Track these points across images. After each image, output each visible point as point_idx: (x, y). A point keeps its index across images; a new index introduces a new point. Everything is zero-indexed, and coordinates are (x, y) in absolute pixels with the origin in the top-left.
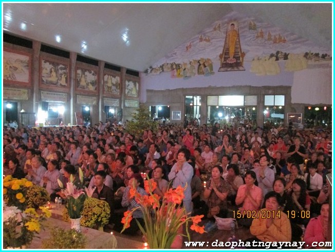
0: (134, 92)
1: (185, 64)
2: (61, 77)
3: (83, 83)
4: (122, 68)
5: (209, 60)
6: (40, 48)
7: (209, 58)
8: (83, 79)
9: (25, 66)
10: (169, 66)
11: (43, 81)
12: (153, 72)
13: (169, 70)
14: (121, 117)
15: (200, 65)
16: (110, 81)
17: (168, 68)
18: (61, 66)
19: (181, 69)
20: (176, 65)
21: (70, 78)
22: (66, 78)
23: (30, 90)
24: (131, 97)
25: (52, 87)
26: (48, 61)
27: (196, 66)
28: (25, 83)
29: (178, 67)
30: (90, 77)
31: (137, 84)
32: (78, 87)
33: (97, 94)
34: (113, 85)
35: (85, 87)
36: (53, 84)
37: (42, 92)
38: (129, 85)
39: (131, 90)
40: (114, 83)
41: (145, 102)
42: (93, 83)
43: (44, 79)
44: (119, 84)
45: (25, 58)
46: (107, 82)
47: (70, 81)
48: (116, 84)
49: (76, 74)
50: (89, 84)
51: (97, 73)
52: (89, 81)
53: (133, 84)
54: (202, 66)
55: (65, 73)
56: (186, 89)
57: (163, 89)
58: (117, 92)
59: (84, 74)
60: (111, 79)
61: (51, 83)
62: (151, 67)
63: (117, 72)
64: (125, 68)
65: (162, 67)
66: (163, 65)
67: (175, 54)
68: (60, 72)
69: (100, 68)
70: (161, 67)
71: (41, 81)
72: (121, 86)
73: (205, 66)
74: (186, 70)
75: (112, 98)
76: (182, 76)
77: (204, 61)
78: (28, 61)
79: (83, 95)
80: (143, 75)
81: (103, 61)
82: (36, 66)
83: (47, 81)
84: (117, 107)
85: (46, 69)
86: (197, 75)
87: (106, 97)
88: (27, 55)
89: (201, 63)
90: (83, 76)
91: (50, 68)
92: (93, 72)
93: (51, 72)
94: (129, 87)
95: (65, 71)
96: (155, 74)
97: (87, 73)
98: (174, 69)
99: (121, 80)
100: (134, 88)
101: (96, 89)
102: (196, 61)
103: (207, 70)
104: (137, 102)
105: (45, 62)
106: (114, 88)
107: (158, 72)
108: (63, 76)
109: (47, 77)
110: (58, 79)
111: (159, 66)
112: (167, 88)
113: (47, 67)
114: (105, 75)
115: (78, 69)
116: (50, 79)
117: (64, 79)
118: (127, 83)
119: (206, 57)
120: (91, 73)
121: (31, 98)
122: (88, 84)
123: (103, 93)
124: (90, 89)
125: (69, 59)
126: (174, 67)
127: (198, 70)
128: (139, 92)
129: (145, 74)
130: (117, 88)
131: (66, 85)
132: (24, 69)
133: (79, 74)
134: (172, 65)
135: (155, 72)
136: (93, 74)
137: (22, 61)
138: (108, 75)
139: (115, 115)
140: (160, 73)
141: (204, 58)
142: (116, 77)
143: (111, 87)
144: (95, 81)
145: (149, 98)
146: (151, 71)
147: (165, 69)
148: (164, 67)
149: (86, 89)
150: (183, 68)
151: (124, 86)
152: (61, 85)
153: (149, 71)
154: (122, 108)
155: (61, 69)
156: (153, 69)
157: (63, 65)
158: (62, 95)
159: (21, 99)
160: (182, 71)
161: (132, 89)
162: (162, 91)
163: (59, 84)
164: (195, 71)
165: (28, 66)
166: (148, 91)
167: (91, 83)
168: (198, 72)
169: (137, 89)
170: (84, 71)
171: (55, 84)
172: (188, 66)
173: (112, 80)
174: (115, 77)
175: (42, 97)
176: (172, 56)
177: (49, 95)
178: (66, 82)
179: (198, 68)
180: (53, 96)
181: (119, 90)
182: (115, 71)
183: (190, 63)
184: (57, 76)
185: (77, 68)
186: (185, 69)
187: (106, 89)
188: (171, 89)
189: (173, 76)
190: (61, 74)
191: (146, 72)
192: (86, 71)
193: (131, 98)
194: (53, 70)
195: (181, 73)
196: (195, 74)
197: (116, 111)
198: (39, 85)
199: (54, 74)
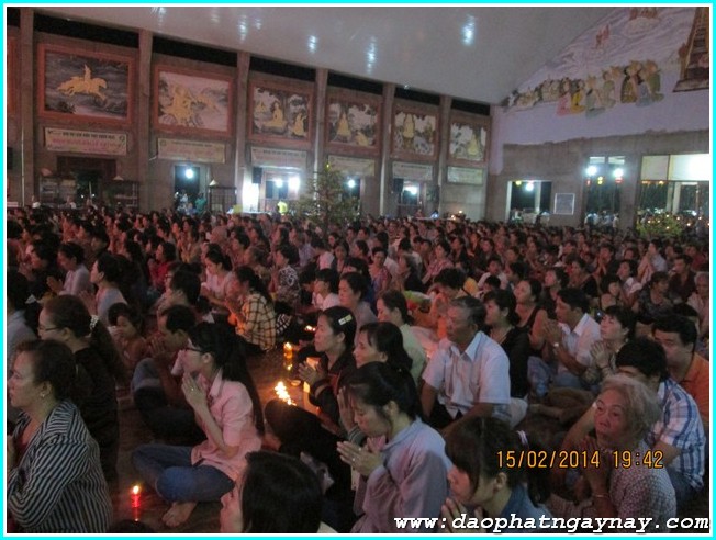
0: (474, 151)
1: (592, 79)
2: (294, 119)
3: (344, 131)
4: (444, 96)
5: (651, 63)
6: (248, 64)
7: (652, 58)
8: (344, 123)
9: (220, 101)
10: (555, 86)
11: (255, 127)
12: (519, 102)
13: (554, 97)
14: (437, 202)
15: (628, 78)
16: (409, 127)
17: (553, 92)
18: (294, 97)
19: (581, 92)
20: (571, 83)
21: (314, 121)
22: (306, 122)
23: (229, 145)
24: (462, 160)
25: (274, 138)
26: (268, 89)
27: (618, 81)
28: (219, 132)
29: (575, 86)
30: (361, 118)
31: (483, 134)
32: (330, 139)
33: (376, 154)
34: (418, 133)
35: (348, 139)
36: (278, 133)
37: (253, 148)
38: (460, 134)
39: (466, 145)
40: (421, 130)
41: (499, 171)
42: (367, 131)
43: (257, 123)
44: (434, 133)
45: (222, 86)
46: (402, 129)
47: (314, 126)
48: (426, 131)
49: (327, 112)
50: (359, 133)
51: (377, 110)
52: (359, 127)
53: (471, 131)
54: (632, 81)
55: (303, 111)
56: (591, 139)
57: (538, 143)
58: (428, 150)
59: (347, 112)
60: (413, 121)
61: (274, 131)
62: (515, 92)
63: (430, 107)
64: (449, 96)
65: (539, 90)
66: (542, 86)
67: (570, 56)
68: (292, 108)
69: (384, 99)
70: (536, 89)
71: (251, 127)
72: (440, 138)
73: (640, 81)
74: (594, 93)
75: (416, 162)
76: (582, 109)
77: (638, 68)
78: (227, 91)
79: (343, 155)
80: (498, 112)
81: (391, 84)
82: (242, 98)
83: (263, 126)
84: (426, 182)
85: (263, 105)
86: (618, 104)
87: (399, 160)
88: (226, 80)
89: (631, 72)
90: (344, 116)
91: (271, 102)
92: (367, 107)
93: (273, 109)
94: (461, 140)
95: (303, 107)
96: (523, 107)
97: (353, 110)
98: (565, 93)
99: (440, 124)
100: (474, 142)
101: (374, 143)
102: (618, 68)
103: (646, 91)
104: (481, 172)
105: (261, 91)
106: (419, 140)
107: (530, 104)
108: (298, 117)
109: (265, 120)
110: (288, 124)
111: (533, 89)
112: (549, 140)
113: (264, 100)
114: (398, 113)
115: (331, 103)
116: (269, 124)
117: (300, 122)
118: (455, 130)
119: (643, 58)
120: (363, 109)
121: (230, 160)
122: (355, 133)
123: (392, 151)
124: (361, 144)
125: (313, 84)
126: (566, 88)
127: (622, 93)
128: (487, 151)
129: (502, 109)
130: (427, 139)
131: (305, 134)
132: (217, 106)
133: (335, 113)
134: (561, 83)
135: (524, 103)
136: (369, 113)
137: (214, 93)
138: (406, 114)
139: (421, 199)
140: (535, 104)
141: (639, 60)
142: (427, 118)
143: (412, 139)
144: (374, 127)
145: (508, 162)
146: (515, 101)
147: (545, 96)
148: (543, 90)
149: (352, 144)
150: (587, 88)
151: (444, 137)
152: (294, 134)
153: (511, 101)
154: (440, 184)
155: (295, 103)
156: (519, 96)
157: (300, 95)
158: (296, 155)
159: (212, 161)
160: (584, 97)
161: (468, 143)
162: (536, 147)
163: (289, 133)
164: (615, 95)
165: (226, 100)
166: (507, 147)
167: (362, 130)
168: (622, 96)
169: (484, 142)
170: (346, 106)
171: (282, 134)
172: (600, 84)
173: (414, 125)
174: (423, 118)
175: (254, 158)
176: (565, 62)
177: (267, 155)
178: (306, 129)
179: (623, 88)
180: (276, 156)
181: (433, 146)
182: (422, 104)
183: (605, 74)
184: (284, 118)
185: (328, 101)
186: (590, 92)
187: (399, 142)
188: (555, 142)
189: (563, 110)
190: (295, 114)
191: (505, 103)
192: (350, 105)
193: (464, 163)
194: (277, 106)
195: (582, 102)
196: (614, 102)
197: (425, 191)
198: (247, 136)
199: (279, 113)
